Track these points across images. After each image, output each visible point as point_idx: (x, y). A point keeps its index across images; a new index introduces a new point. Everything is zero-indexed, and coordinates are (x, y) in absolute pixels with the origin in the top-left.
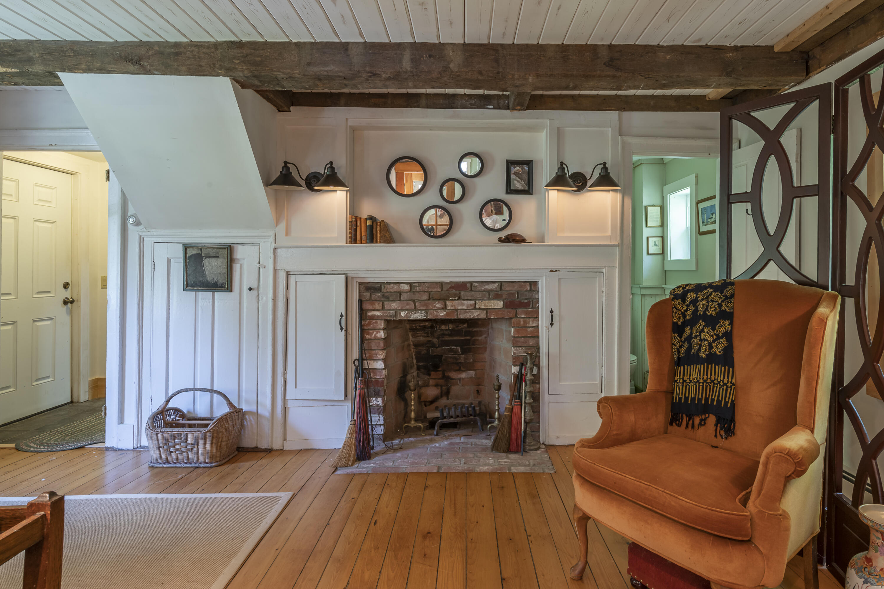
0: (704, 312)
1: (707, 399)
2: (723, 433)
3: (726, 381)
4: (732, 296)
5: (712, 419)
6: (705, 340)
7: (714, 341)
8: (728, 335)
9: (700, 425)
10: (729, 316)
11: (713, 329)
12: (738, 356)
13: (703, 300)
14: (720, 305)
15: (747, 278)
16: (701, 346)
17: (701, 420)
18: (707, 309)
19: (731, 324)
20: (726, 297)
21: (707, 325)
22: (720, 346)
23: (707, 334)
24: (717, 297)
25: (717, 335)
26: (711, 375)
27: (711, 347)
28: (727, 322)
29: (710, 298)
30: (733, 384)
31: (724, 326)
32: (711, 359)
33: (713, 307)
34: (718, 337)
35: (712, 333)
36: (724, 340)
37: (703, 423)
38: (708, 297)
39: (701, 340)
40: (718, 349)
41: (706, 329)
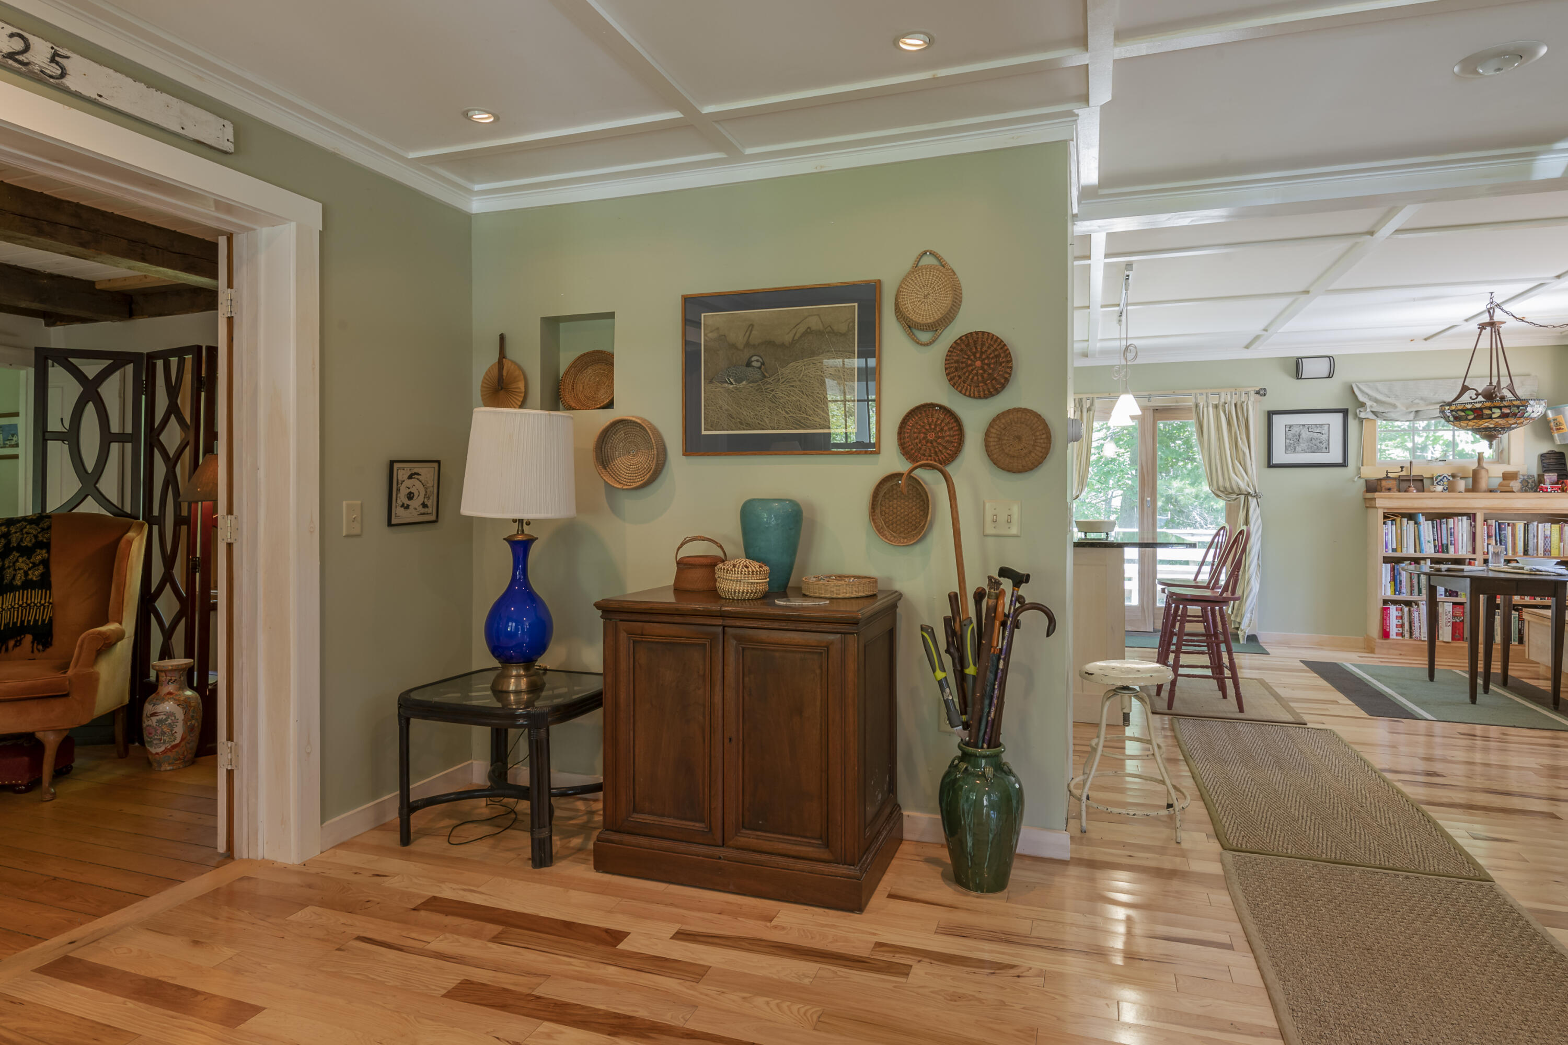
0: (18, 544)
1: (22, 622)
2: (40, 647)
3: (43, 602)
4: (49, 528)
5: (29, 638)
6: (20, 569)
7: (30, 569)
8: (46, 563)
9: (15, 646)
10: (47, 546)
11: (29, 558)
12: (55, 580)
13: (16, 532)
14: (36, 537)
15: (65, 511)
16: (14, 576)
17: (16, 642)
18: (21, 540)
19: (48, 552)
20: (43, 529)
21: (22, 556)
22: (36, 573)
23: (22, 563)
24: (32, 530)
25: (34, 563)
26: (27, 599)
27: (26, 574)
28: (44, 551)
29: (25, 530)
30: (50, 603)
31: (40, 555)
32: (28, 585)
33: (28, 539)
34: (34, 565)
35: (28, 562)
36: (41, 567)
37: (18, 644)
38: (22, 530)
39: (15, 570)
40: (35, 575)
41: (21, 560)
